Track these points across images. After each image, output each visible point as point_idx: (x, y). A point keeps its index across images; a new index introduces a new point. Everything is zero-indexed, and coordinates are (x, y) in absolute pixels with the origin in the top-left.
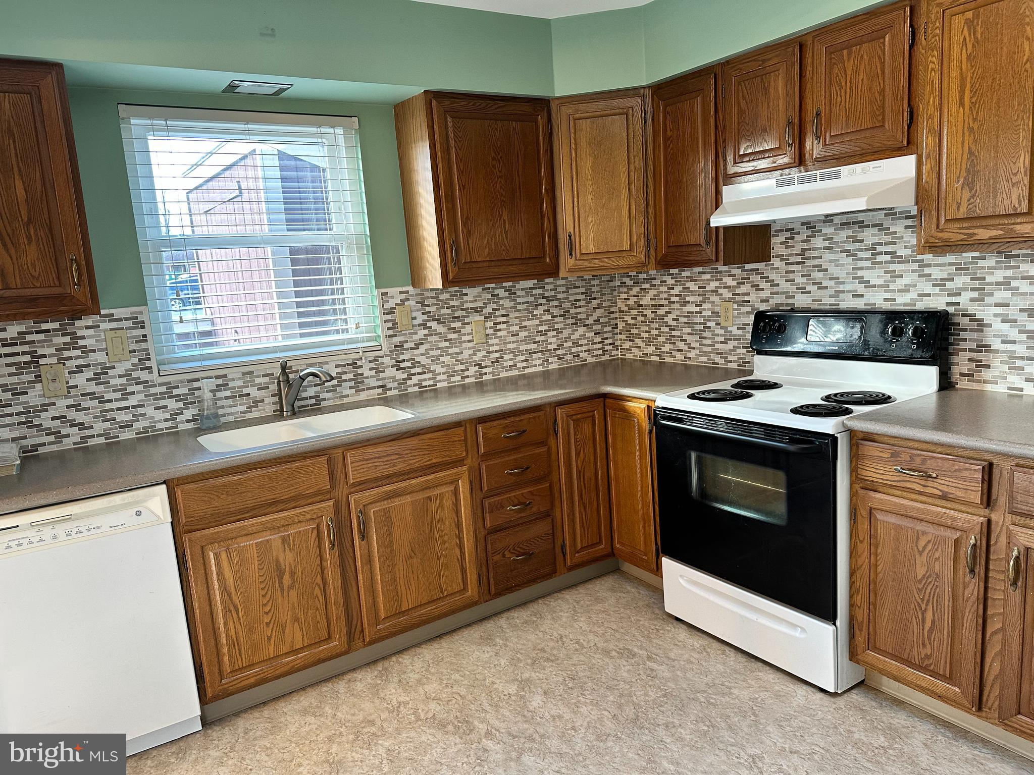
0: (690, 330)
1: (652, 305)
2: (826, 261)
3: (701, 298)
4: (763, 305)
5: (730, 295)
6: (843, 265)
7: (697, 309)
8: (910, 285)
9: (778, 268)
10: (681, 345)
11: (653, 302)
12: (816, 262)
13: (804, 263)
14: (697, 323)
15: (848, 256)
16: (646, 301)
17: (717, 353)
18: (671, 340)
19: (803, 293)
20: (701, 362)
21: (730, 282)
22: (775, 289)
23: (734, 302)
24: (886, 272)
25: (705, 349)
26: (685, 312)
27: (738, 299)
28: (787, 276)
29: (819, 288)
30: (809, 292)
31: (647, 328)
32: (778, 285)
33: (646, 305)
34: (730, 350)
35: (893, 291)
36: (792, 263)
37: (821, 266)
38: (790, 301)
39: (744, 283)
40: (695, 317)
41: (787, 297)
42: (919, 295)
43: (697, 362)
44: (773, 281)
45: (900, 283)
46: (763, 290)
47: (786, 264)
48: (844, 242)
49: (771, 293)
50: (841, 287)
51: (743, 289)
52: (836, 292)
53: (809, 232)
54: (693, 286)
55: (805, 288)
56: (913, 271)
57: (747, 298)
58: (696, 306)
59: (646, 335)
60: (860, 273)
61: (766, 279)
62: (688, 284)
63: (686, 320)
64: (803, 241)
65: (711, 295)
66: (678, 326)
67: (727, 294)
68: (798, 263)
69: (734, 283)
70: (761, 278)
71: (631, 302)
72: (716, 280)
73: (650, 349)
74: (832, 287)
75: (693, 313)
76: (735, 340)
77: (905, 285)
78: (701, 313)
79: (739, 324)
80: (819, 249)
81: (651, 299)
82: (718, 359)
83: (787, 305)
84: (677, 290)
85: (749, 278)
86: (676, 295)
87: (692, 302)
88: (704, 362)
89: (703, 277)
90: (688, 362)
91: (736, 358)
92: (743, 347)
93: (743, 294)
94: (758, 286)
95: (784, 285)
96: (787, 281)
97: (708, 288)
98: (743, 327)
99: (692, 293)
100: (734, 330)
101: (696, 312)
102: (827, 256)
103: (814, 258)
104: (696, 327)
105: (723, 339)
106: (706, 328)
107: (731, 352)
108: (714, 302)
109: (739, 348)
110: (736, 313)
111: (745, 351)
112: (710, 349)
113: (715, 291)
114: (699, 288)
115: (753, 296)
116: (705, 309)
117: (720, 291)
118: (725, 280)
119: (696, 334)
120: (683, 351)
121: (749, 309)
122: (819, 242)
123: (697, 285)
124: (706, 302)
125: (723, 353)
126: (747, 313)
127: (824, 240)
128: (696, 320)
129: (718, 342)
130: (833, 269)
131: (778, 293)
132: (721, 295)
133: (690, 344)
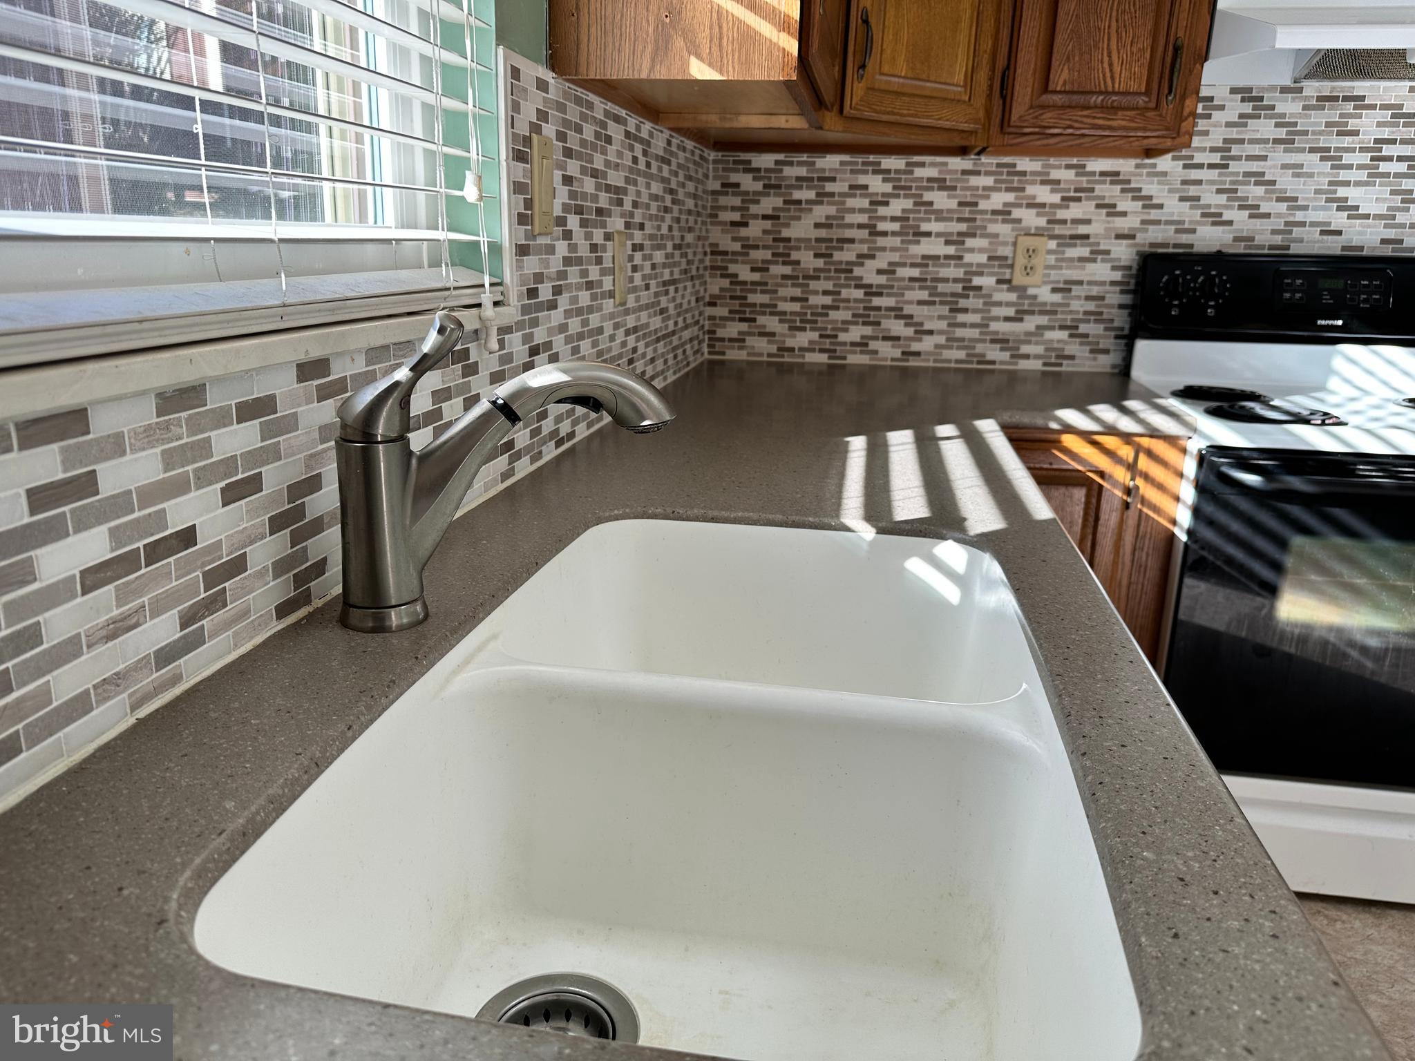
0: (924, 295)
1: (818, 240)
2: (1275, 167)
3: (963, 227)
4: (1120, 245)
5: (1042, 222)
6: (1311, 175)
7: (951, 250)
9: (1165, 174)
10: (897, 327)
11: (823, 233)
12: (1255, 166)
13: (1226, 166)
14: (946, 280)
15: (1322, 159)
16: (801, 229)
17: (993, 341)
18: (867, 316)
19: (1214, 224)
20: (949, 361)
21: (1044, 194)
22: (1154, 214)
23: (1052, 237)
24: (1393, 192)
25: (960, 333)
26: (912, 256)
27: (1058, 230)
28: (1184, 190)
29: (1251, 216)
30: (1230, 223)
31: (797, 292)
32: (1161, 206)
33: (798, 240)
34: (1028, 334)
35: (1402, 226)
36: (1200, 166)
37: (1263, 174)
38: (1184, 238)
39: (1079, 199)
40: (943, 266)
41: (1177, 231)
43: (935, 361)
44: (1150, 198)
46: (1124, 214)
47: (1186, 166)
48: (1321, 133)
49: (1143, 222)
50: (1299, 216)
51: (1075, 211)
52: (1287, 224)
53: (1248, 108)
54: (941, 200)
55: (1220, 215)
57: (1082, 229)
58: (947, 243)
59: (796, 307)
60: (1342, 192)
61: (1137, 194)
62: (928, 196)
63: (915, 272)
64: (1229, 124)
65: (990, 221)
66: (891, 287)
67: (1031, 219)
68: (1211, 166)
69: (1056, 198)
70: (1123, 191)
71: (755, 230)
72: (1008, 190)
73: (804, 339)
74: (1279, 215)
75: (937, 257)
76: (1042, 313)
78: (960, 258)
79: (1058, 282)
80: (1266, 141)
81: (817, 226)
82: (995, 354)
83: (1176, 246)
84: (897, 206)
85: (1092, 190)
86: (894, 219)
87: (938, 235)
88: (957, 361)
89: (974, 181)
90: (913, 363)
91: (1039, 349)
92: (1062, 328)
93: (1076, 222)
94: (1114, 206)
95: (1174, 208)
96: (1182, 199)
97: (983, 205)
98: (1064, 289)
99: (940, 216)
100: (1045, 295)
101: (947, 257)
102: (1279, 156)
103: (1250, 158)
104: (941, 287)
105: (1011, 312)
106: (970, 289)
107: (1029, 337)
108: (996, 236)
109: (1052, 328)
110: (1052, 259)
111: (1064, 335)
112: (974, 333)
113: (1003, 214)
114: (961, 204)
115: (1098, 227)
116: (972, 250)
117: (1017, 213)
118: (1031, 190)
119: (942, 303)
120: (898, 338)
121: (1084, 251)
122: (1265, 128)
123: (954, 197)
124: (974, 235)
125: (1007, 341)
126: (1081, 259)
127: (1277, 125)
128: (945, 272)
129: (997, 319)
130: (1287, 182)
131: (1158, 222)
132: (1019, 221)
133: (921, 324)
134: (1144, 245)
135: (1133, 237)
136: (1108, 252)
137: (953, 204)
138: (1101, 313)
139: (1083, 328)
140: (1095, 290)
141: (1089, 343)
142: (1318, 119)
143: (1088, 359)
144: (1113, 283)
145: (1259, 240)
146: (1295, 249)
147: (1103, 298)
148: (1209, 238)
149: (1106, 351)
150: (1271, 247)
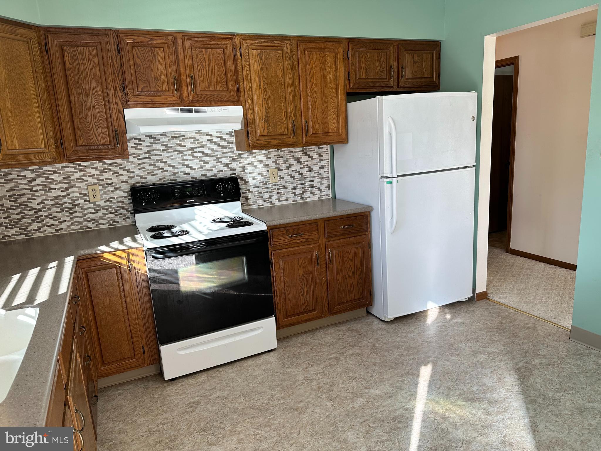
0: (59, 209)
1: (9, 196)
2: (165, 157)
3: (67, 185)
4: (124, 185)
5: (95, 181)
6: (176, 159)
7: (65, 193)
8: (213, 167)
9: (132, 162)
10: (51, 222)
11: (11, 193)
12: (159, 157)
13: (151, 158)
14: (66, 203)
15: (178, 154)
17: (88, 221)
18: (38, 219)
19: (152, 175)
20: (75, 230)
21: (93, 172)
22: (132, 174)
23: (100, 185)
24: (200, 161)
25: (76, 220)
26: (50, 197)
27: (101, 182)
28: (139, 166)
29: (162, 172)
30: (157, 174)
31: (6, 215)
32: (134, 172)
34: (100, 217)
35: (205, 170)
36: (142, 159)
37: (162, 159)
38: (144, 180)
39: (106, 172)
40: (63, 199)
41: (141, 178)
42: (218, 171)
43: (69, 231)
44: (130, 169)
45: (208, 166)
46: (122, 175)
47: (138, 159)
48: (175, 146)
49: (129, 177)
50: (176, 170)
51: (105, 176)
52: (173, 173)
53: (152, 141)
54: (56, 177)
55: (153, 172)
56: (214, 160)
57: (110, 181)
58: (62, 191)
59: (6, 220)
60: (186, 163)
61: (125, 169)
62: (50, 176)
63: (53, 202)
64: (147, 146)
65: (77, 182)
66: (45, 208)
67: (91, 180)
68: (146, 158)
70: (120, 168)
72: (80, 172)
73: (13, 231)
74: (170, 171)
75: (60, 196)
76: (103, 209)
77: (211, 167)
78: (69, 195)
79: (106, 199)
80: (160, 150)
81: (8, 191)
82: (90, 225)
83: (142, 183)
84: (39, 181)
85: (110, 169)
86: (39, 185)
87: (58, 189)
88: (77, 230)
89: (67, 170)
90: (60, 233)
91: (106, 221)
92: (111, 213)
93: (106, 179)
94: (118, 173)
95: (138, 172)
96: (139, 169)
97: (72, 177)
98: (109, 200)
99: (57, 182)
100: (103, 203)
101: (63, 196)
102: (165, 154)
103: (156, 155)
104: (64, 206)
105: (92, 211)
106: (75, 205)
107: (101, 218)
108: (80, 187)
109: (108, 214)
110: (102, 192)
111: (113, 215)
112: (81, 219)
113: (81, 179)
114: (64, 178)
115: (115, 180)
116: (73, 192)
117: (85, 179)
118: (88, 171)
119: (66, 211)
120: (53, 225)
121: (113, 188)
122: (158, 146)
123: (61, 176)
124: (72, 188)
125: (94, 220)
126: (112, 191)
127: (162, 145)
128: (64, 201)
129: (88, 213)
130: (169, 161)
131: (134, 176)
132: (87, 181)
133: (60, 219)
134: (132, 184)
135: (127, 182)
136: (120, 187)
137: (61, 178)
138: (124, 207)
139: (119, 212)
140: (119, 200)
141: (122, 217)
142: (173, 143)
143: (124, 221)
144: (125, 197)
145: (167, 178)
146: (178, 180)
147: (123, 202)
148: (151, 180)
149: (129, 218)
150: (171, 180)
